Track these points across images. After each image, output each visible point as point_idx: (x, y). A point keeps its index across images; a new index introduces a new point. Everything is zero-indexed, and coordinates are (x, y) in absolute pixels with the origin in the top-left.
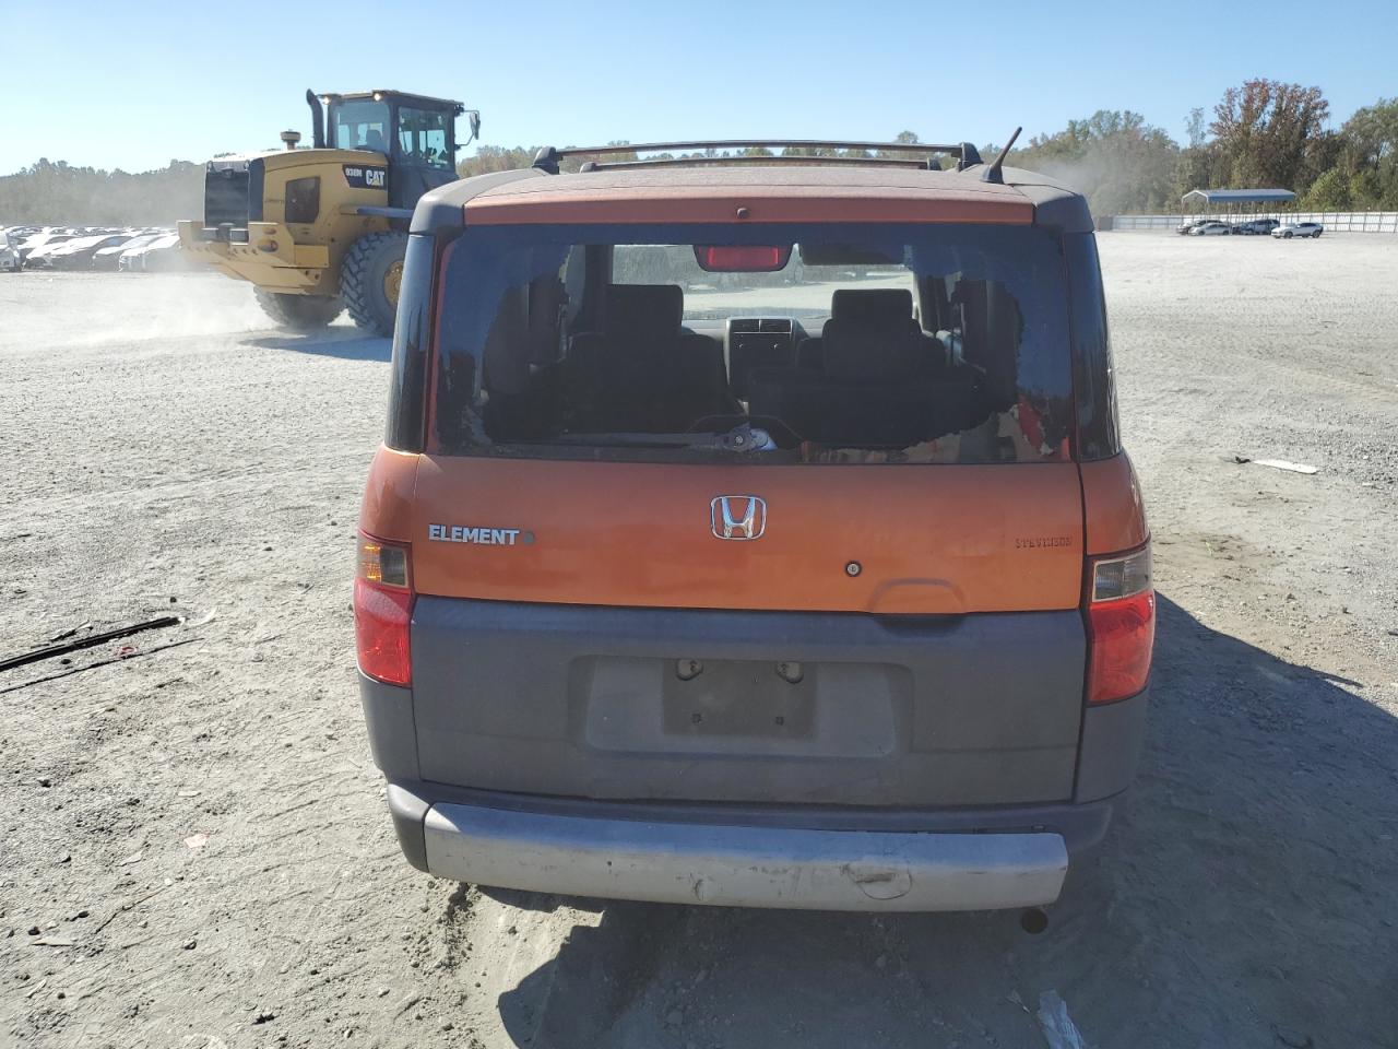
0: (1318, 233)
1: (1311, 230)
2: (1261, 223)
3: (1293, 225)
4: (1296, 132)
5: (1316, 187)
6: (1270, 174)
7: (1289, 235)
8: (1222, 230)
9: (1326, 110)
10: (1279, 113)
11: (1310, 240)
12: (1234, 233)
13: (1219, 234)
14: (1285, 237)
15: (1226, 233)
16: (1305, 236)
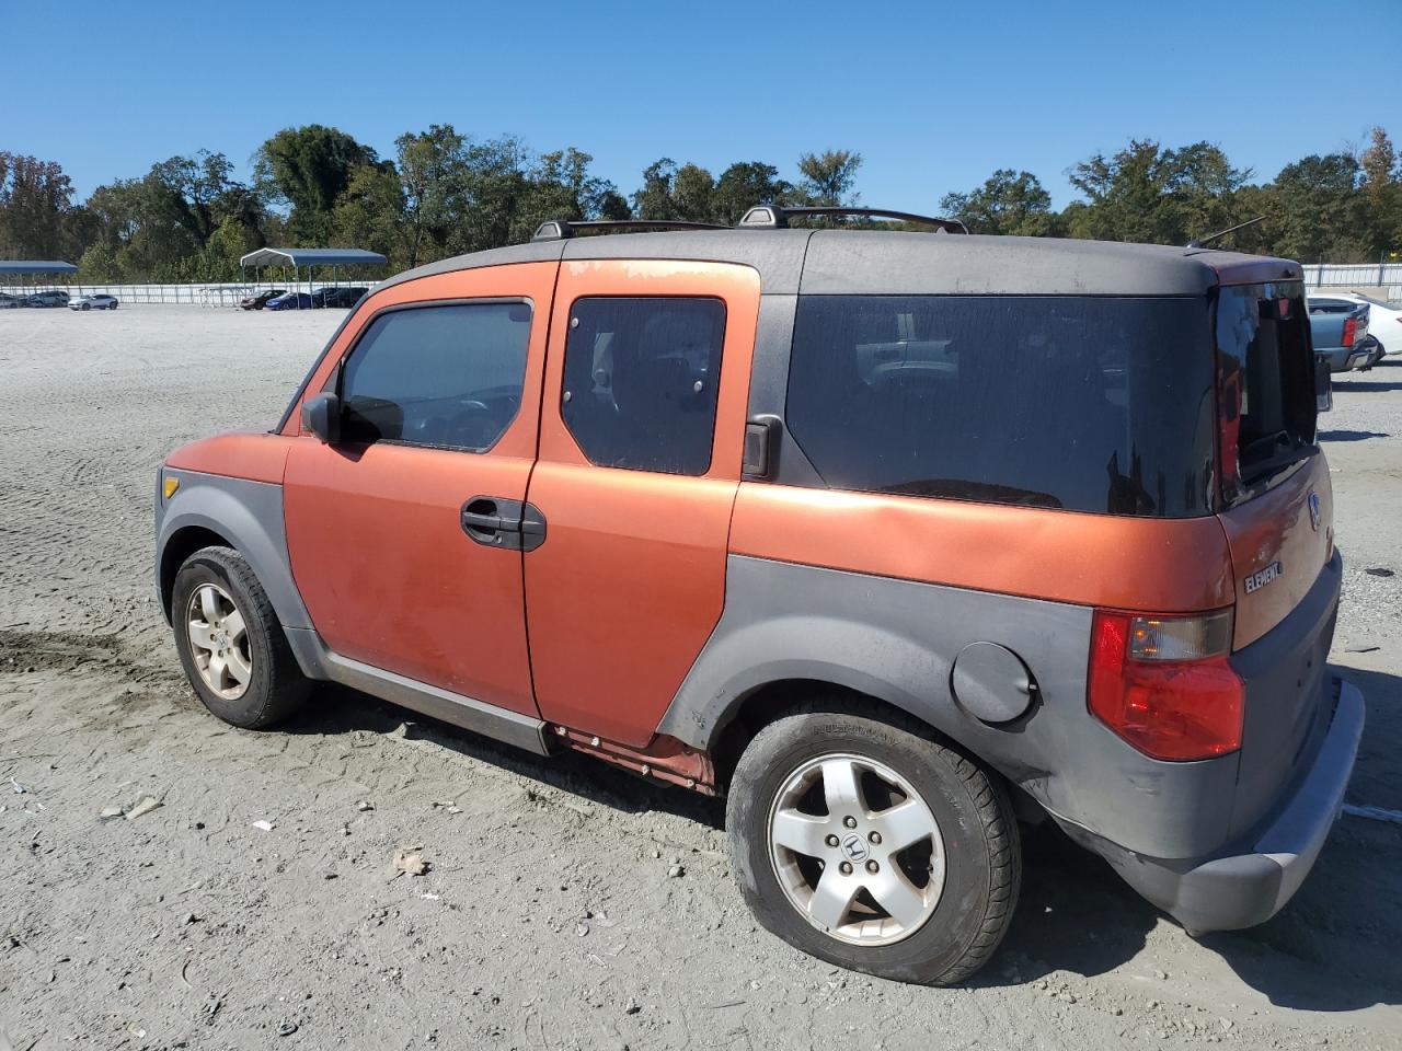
0: (114, 305)
1: (107, 302)
2: (49, 295)
3: (88, 297)
4: (45, 204)
5: (86, 259)
6: (30, 246)
7: (86, 307)
8: (8, 303)
9: (70, 185)
10: (20, 183)
11: (108, 312)
12: (22, 306)
13: (6, 307)
14: (84, 309)
15: (13, 306)
16: (103, 307)
